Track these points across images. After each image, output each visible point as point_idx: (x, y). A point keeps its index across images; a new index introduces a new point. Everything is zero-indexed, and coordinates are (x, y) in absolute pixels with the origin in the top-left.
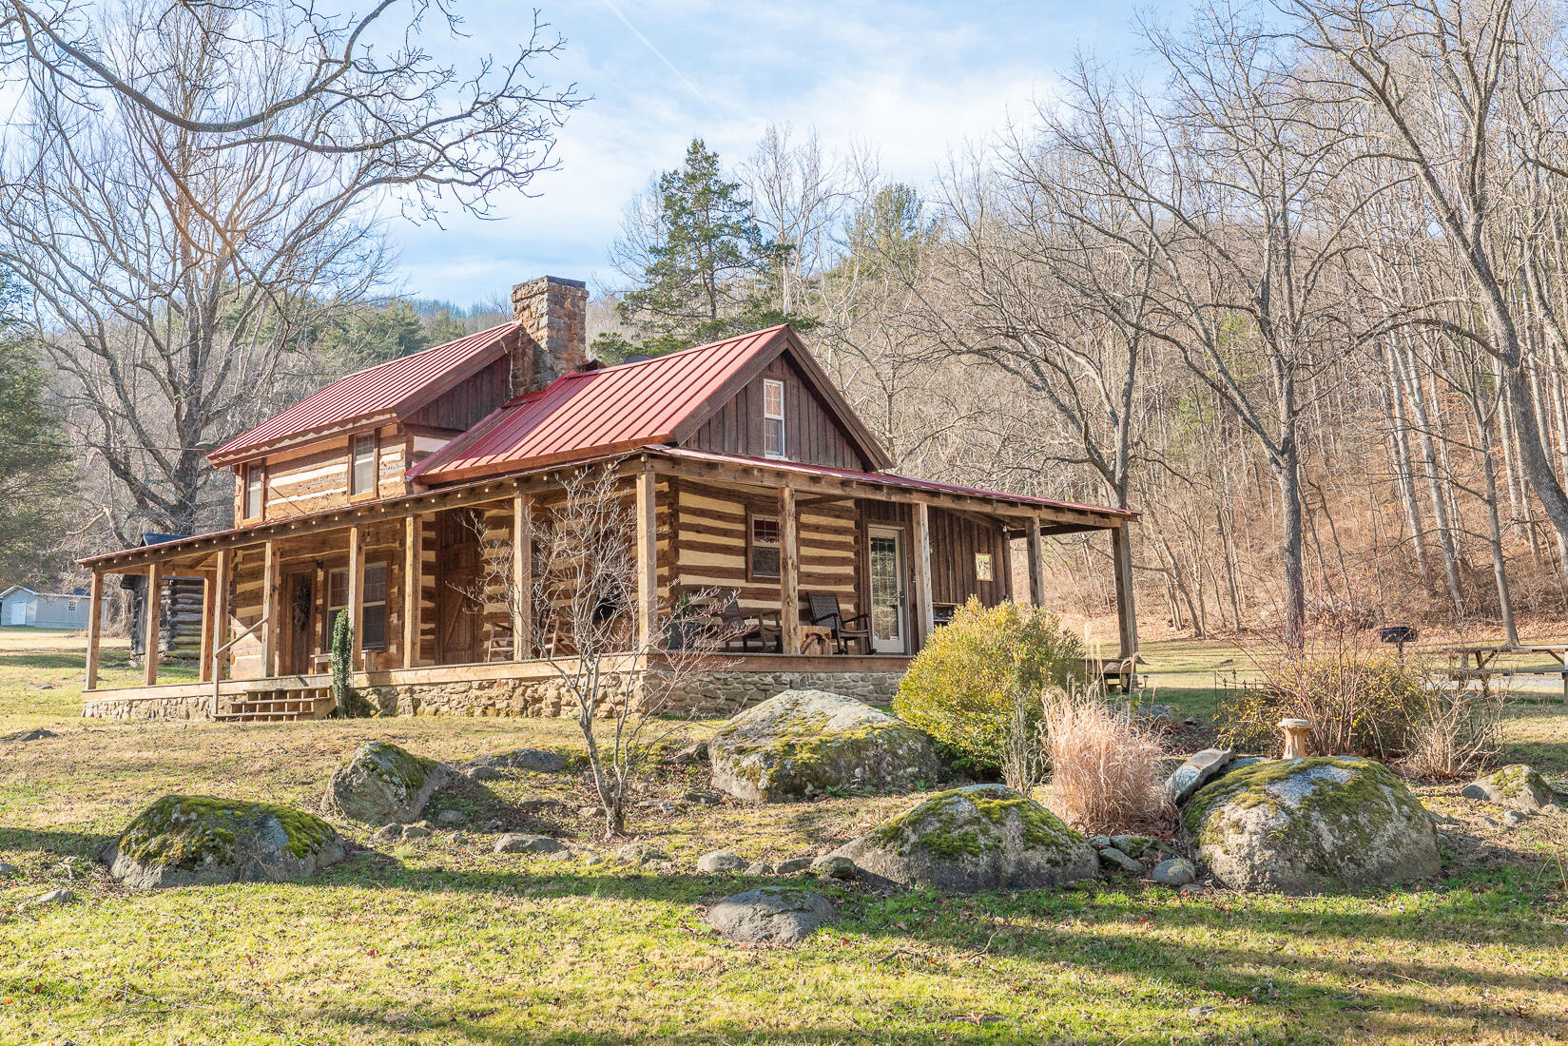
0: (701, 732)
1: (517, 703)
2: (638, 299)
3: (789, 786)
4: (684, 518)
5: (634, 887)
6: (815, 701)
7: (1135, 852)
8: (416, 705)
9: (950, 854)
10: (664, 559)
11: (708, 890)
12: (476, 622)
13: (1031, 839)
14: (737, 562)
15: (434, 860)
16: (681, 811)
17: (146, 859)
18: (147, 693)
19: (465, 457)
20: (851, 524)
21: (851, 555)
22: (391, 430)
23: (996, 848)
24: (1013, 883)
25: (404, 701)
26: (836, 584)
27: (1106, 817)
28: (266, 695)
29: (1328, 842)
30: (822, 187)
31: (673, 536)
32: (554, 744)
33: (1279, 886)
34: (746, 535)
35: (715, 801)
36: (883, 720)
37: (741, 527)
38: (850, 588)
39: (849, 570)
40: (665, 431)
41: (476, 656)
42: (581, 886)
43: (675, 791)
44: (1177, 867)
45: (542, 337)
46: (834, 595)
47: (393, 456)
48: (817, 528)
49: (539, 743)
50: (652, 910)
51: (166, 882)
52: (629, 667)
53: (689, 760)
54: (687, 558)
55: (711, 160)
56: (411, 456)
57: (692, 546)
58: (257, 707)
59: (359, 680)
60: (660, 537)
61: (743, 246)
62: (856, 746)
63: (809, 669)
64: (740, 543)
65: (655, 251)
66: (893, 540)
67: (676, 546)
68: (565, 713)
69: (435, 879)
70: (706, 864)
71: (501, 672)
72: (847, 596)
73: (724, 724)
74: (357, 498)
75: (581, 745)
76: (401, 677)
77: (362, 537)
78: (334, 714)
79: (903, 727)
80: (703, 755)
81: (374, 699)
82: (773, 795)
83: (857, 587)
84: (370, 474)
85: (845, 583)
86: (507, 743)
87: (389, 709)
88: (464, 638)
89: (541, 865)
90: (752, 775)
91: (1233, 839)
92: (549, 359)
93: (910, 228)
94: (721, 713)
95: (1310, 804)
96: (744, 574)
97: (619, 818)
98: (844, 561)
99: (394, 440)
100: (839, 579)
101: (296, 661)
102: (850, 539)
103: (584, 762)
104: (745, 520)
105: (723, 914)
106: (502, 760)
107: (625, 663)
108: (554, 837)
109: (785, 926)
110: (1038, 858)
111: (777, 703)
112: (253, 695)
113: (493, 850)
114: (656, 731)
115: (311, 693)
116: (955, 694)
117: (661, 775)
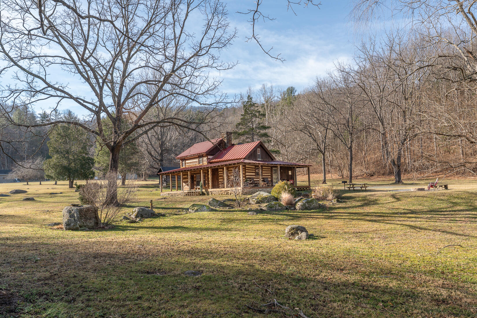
0: (249, 196)
1: (226, 193)
2: (239, 124)
3: (258, 202)
4: (246, 168)
5: (241, 211)
6: (262, 193)
7: (290, 207)
8: (212, 193)
9: (271, 207)
10: (244, 174)
11: (248, 211)
12: (218, 182)
13: (279, 206)
14: (254, 174)
15: (221, 210)
16: (246, 205)
17: (193, 210)
18: (171, 192)
19: (216, 159)
21: (270, 172)
22: (205, 155)
23: (276, 207)
24: (277, 210)
25: (210, 193)
27: (287, 204)
28: (190, 193)
29: (307, 206)
30: (274, 95)
31: (245, 171)
32: (231, 198)
33: (302, 210)
34: (255, 170)
35: (250, 204)
36: (269, 195)
39: (270, 174)
40: (243, 157)
41: (218, 187)
42: (236, 211)
43: (245, 203)
44: (293, 208)
45: (226, 141)
46: (268, 178)
47: (205, 159)
48: (265, 169)
49: (229, 198)
50: (243, 213)
51: (195, 212)
52: (240, 189)
53: (247, 200)
54: (247, 174)
55: (251, 98)
56: (208, 159)
57: (248, 172)
58: (189, 194)
59: (204, 190)
60: (243, 171)
61: (257, 114)
62: (266, 198)
63: (263, 188)
65: (242, 115)
67: (246, 172)
68: (232, 194)
69: (221, 211)
70: (248, 209)
71: (223, 189)
73: (251, 196)
74: (200, 164)
75: (235, 198)
76: (210, 190)
77: (203, 171)
78: (200, 195)
79: (272, 196)
80: (249, 199)
81: (206, 193)
82: (256, 203)
83: (271, 177)
84: (202, 161)
86: (226, 198)
87: (208, 194)
88: (217, 184)
89: (232, 210)
90: (254, 201)
91: (298, 206)
92: (227, 144)
93: (294, 96)
94: (251, 194)
95: (306, 202)
96: (255, 176)
97: (239, 206)
99: (205, 157)
100: (269, 176)
101: (192, 187)
103: (235, 200)
104: (255, 168)
105: (249, 213)
106: (226, 200)
107: (239, 188)
108: (233, 208)
109: (255, 213)
110: (280, 208)
111: (257, 193)
112: (188, 193)
113: (227, 209)
114: (244, 196)
115: (197, 192)
116: (277, 192)
117: (244, 201)
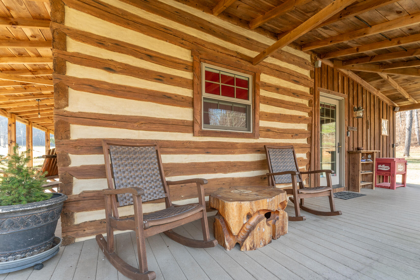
20: (307, 90)
21: (306, 115)
26: (292, 137)
34: (194, 85)
37: (188, 75)
38: (303, 141)
39: (303, 127)
46: (291, 146)
64: (187, 93)
66: (335, 107)
72: (301, 147)
83: (310, 140)
85: (301, 137)
98: (299, 119)
100: (296, 134)
102: (305, 102)
